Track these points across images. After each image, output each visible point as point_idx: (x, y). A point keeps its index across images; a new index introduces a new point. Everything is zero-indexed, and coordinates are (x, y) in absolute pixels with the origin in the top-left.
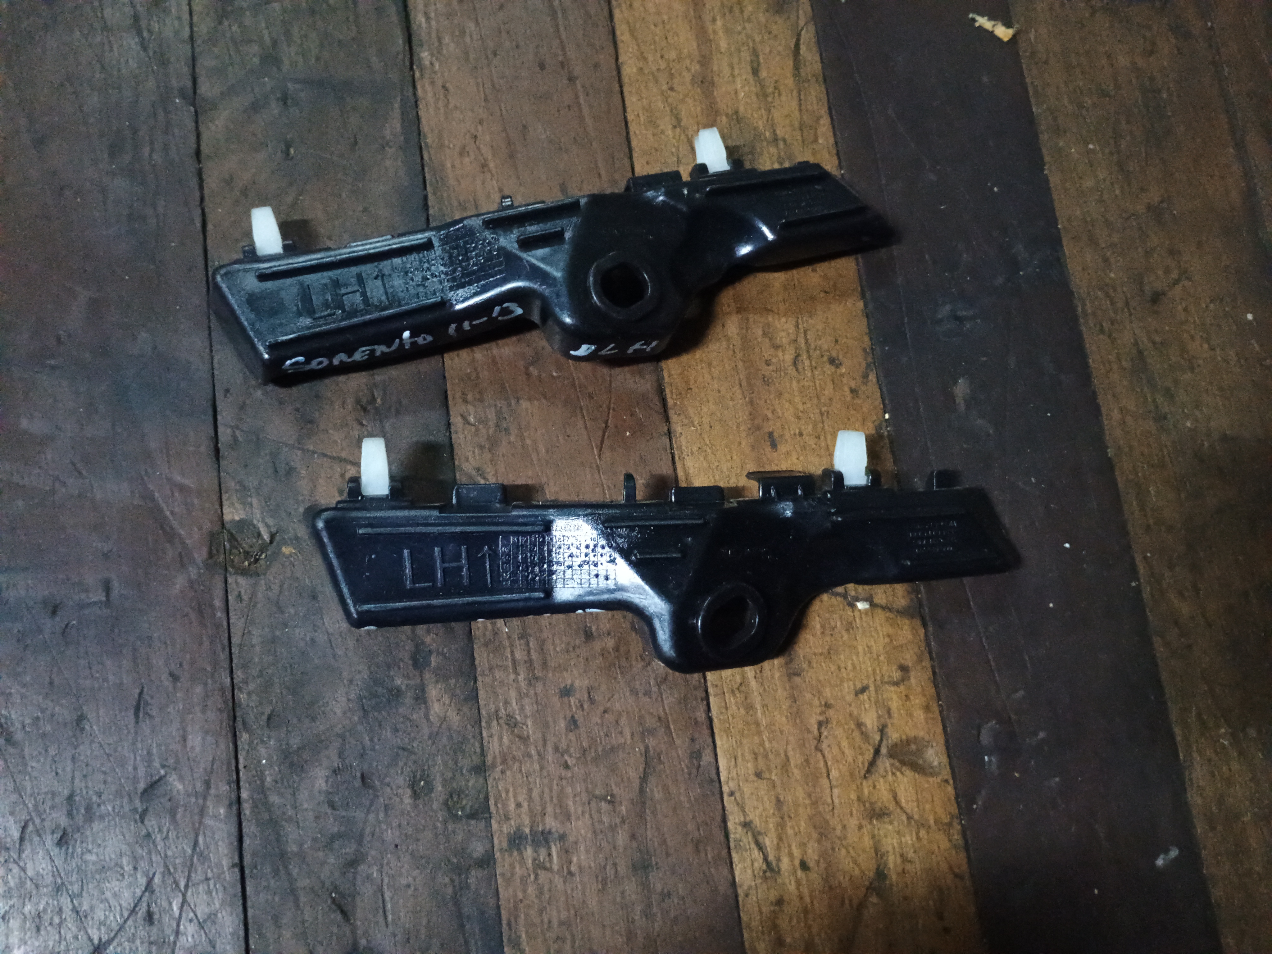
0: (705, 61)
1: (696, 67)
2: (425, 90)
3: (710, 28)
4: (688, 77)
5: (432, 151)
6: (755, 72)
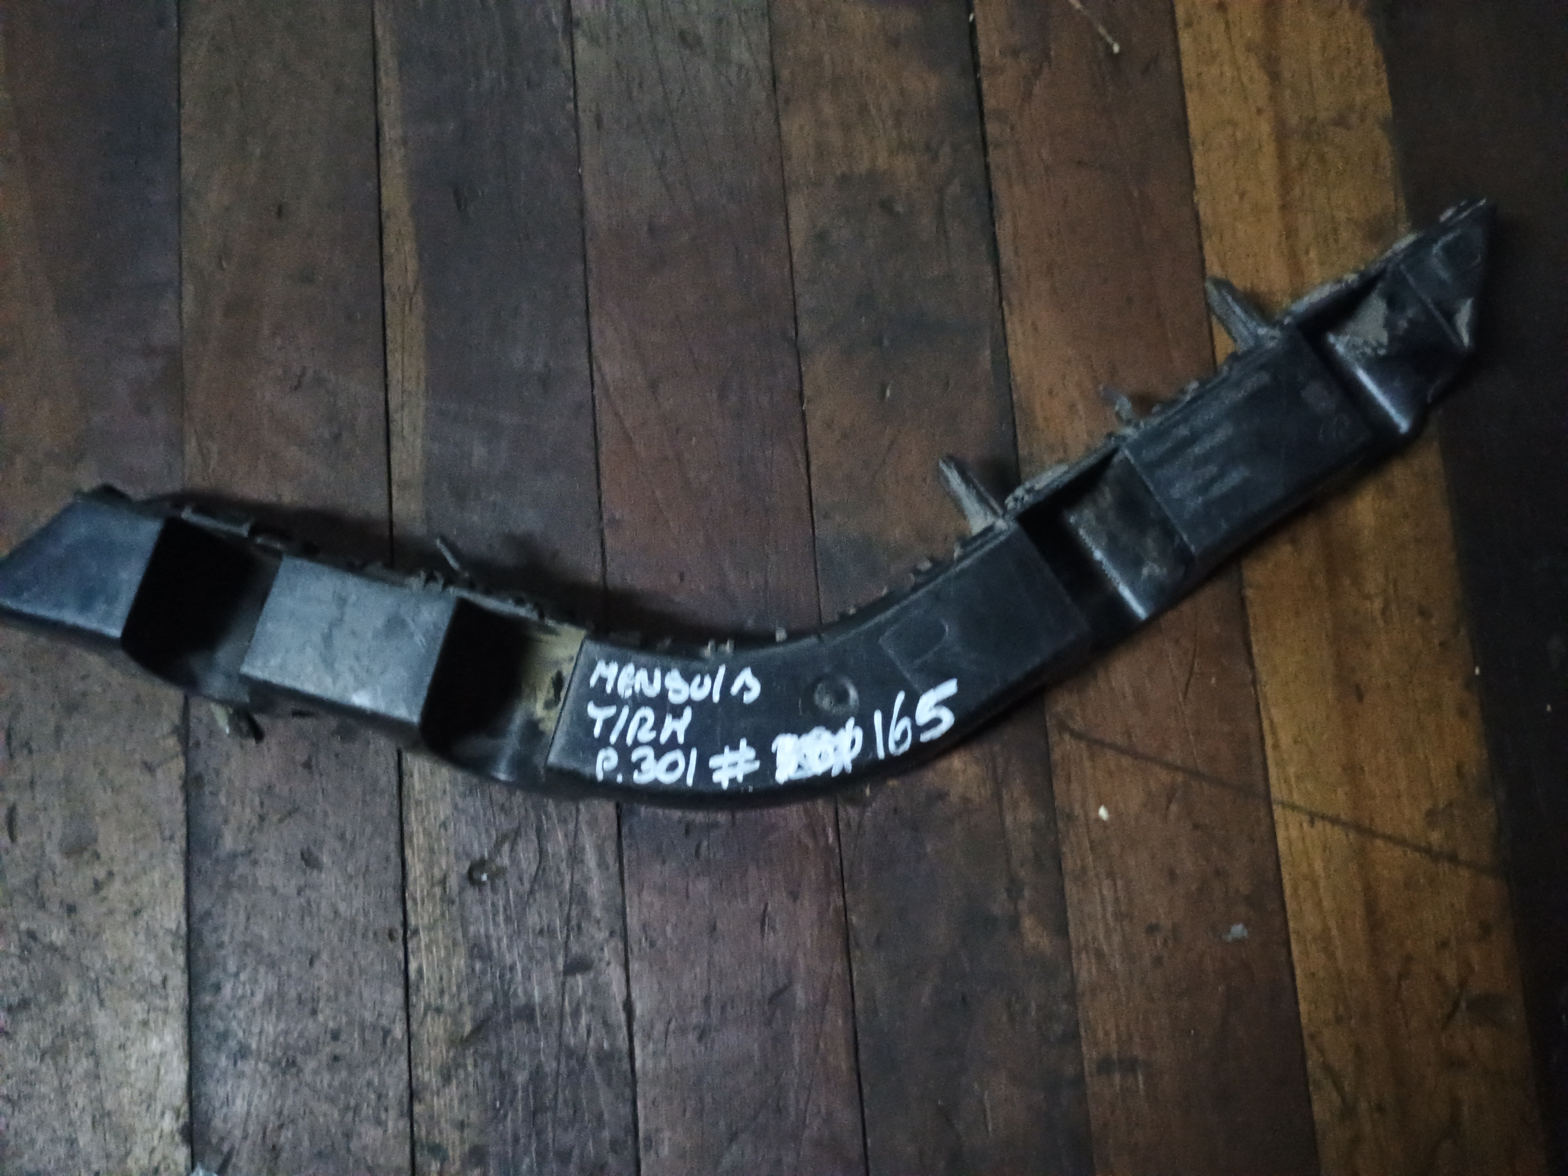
2: (1014, 328)
5: (1021, 390)
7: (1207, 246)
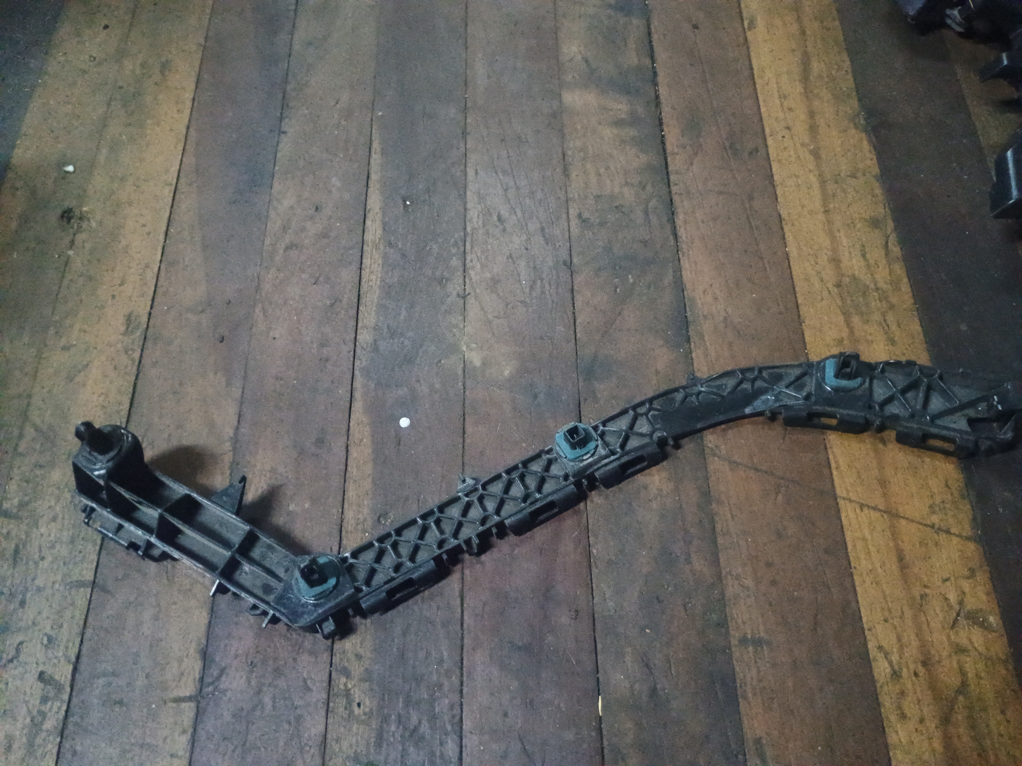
0: (834, 250)
1: (830, 253)
2: (685, 263)
3: (838, 234)
4: (826, 258)
5: (689, 291)
6: (864, 256)
7: (786, 228)
